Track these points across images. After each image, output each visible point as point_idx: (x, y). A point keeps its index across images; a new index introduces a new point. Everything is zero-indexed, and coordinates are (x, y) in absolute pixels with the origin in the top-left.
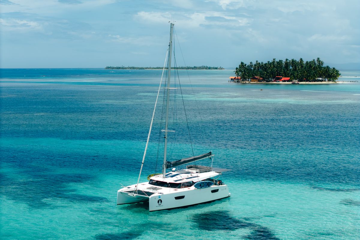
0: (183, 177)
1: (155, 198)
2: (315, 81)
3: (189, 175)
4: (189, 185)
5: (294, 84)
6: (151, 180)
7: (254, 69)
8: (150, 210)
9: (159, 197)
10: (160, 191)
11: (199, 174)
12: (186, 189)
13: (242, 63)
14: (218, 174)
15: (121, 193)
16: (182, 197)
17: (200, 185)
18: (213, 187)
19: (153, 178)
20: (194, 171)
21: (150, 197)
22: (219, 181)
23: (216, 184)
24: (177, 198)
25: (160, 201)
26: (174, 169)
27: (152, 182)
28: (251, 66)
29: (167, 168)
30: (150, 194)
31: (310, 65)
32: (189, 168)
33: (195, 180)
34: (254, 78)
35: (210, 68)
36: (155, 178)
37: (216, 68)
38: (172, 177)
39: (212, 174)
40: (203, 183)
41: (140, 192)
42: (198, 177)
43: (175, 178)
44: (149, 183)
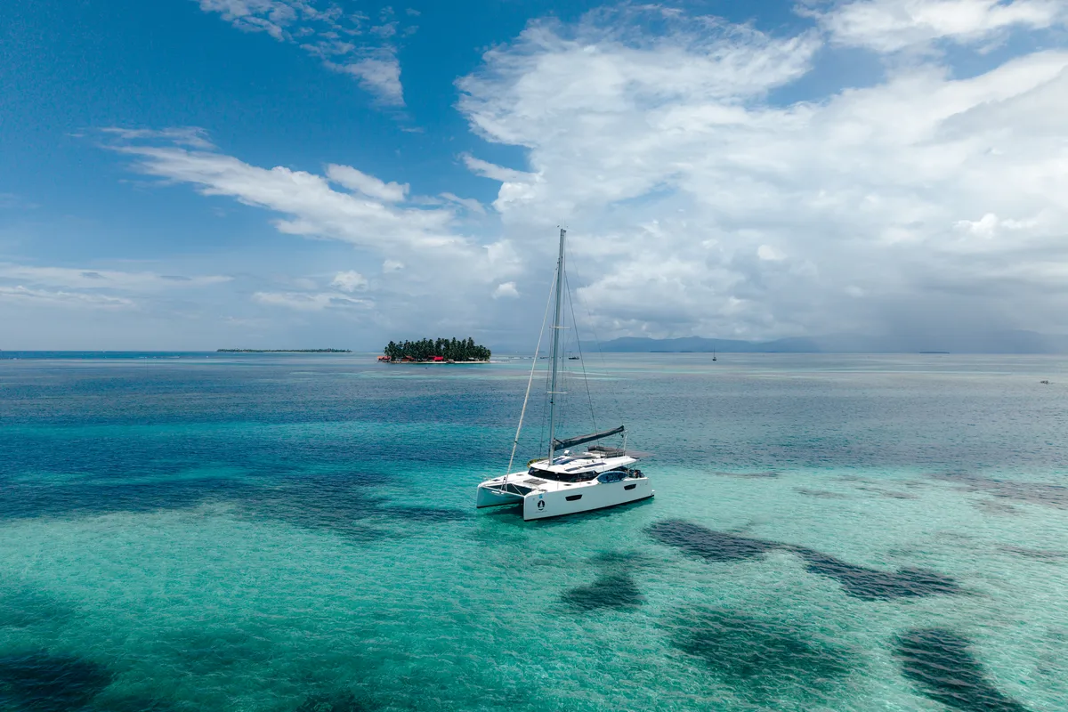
0: (579, 465)
1: (533, 498)
2: (468, 360)
3: (590, 462)
4: (589, 476)
5: (450, 363)
6: (532, 468)
7: (405, 348)
8: (525, 518)
9: (541, 496)
10: (542, 487)
11: (604, 460)
12: (584, 484)
13: (391, 342)
14: (635, 460)
15: (483, 488)
16: (579, 497)
17: (607, 478)
18: (628, 480)
19: (535, 465)
20: (598, 456)
21: (525, 497)
22: (636, 471)
23: (631, 477)
24: (569, 499)
25: (542, 503)
26: (567, 452)
27: (534, 472)
28: (401, 346)
29: (555, 449)
30: (526, 491)
31: (461, 346)
32: (590, 450)
33: (598, 469)
34: (405, 359)
35: (337, 351)
36: (537, 466)
37: (344, 351)
38: (563, 464)
39: (625, 461)
40: (611, 474)
41: (511, 487)
42: (603, 464)
43: (567, 466)
44: (530, 473)
